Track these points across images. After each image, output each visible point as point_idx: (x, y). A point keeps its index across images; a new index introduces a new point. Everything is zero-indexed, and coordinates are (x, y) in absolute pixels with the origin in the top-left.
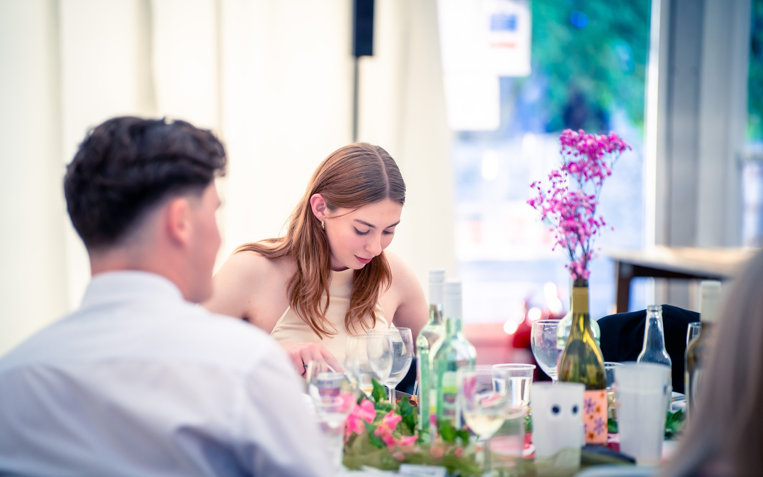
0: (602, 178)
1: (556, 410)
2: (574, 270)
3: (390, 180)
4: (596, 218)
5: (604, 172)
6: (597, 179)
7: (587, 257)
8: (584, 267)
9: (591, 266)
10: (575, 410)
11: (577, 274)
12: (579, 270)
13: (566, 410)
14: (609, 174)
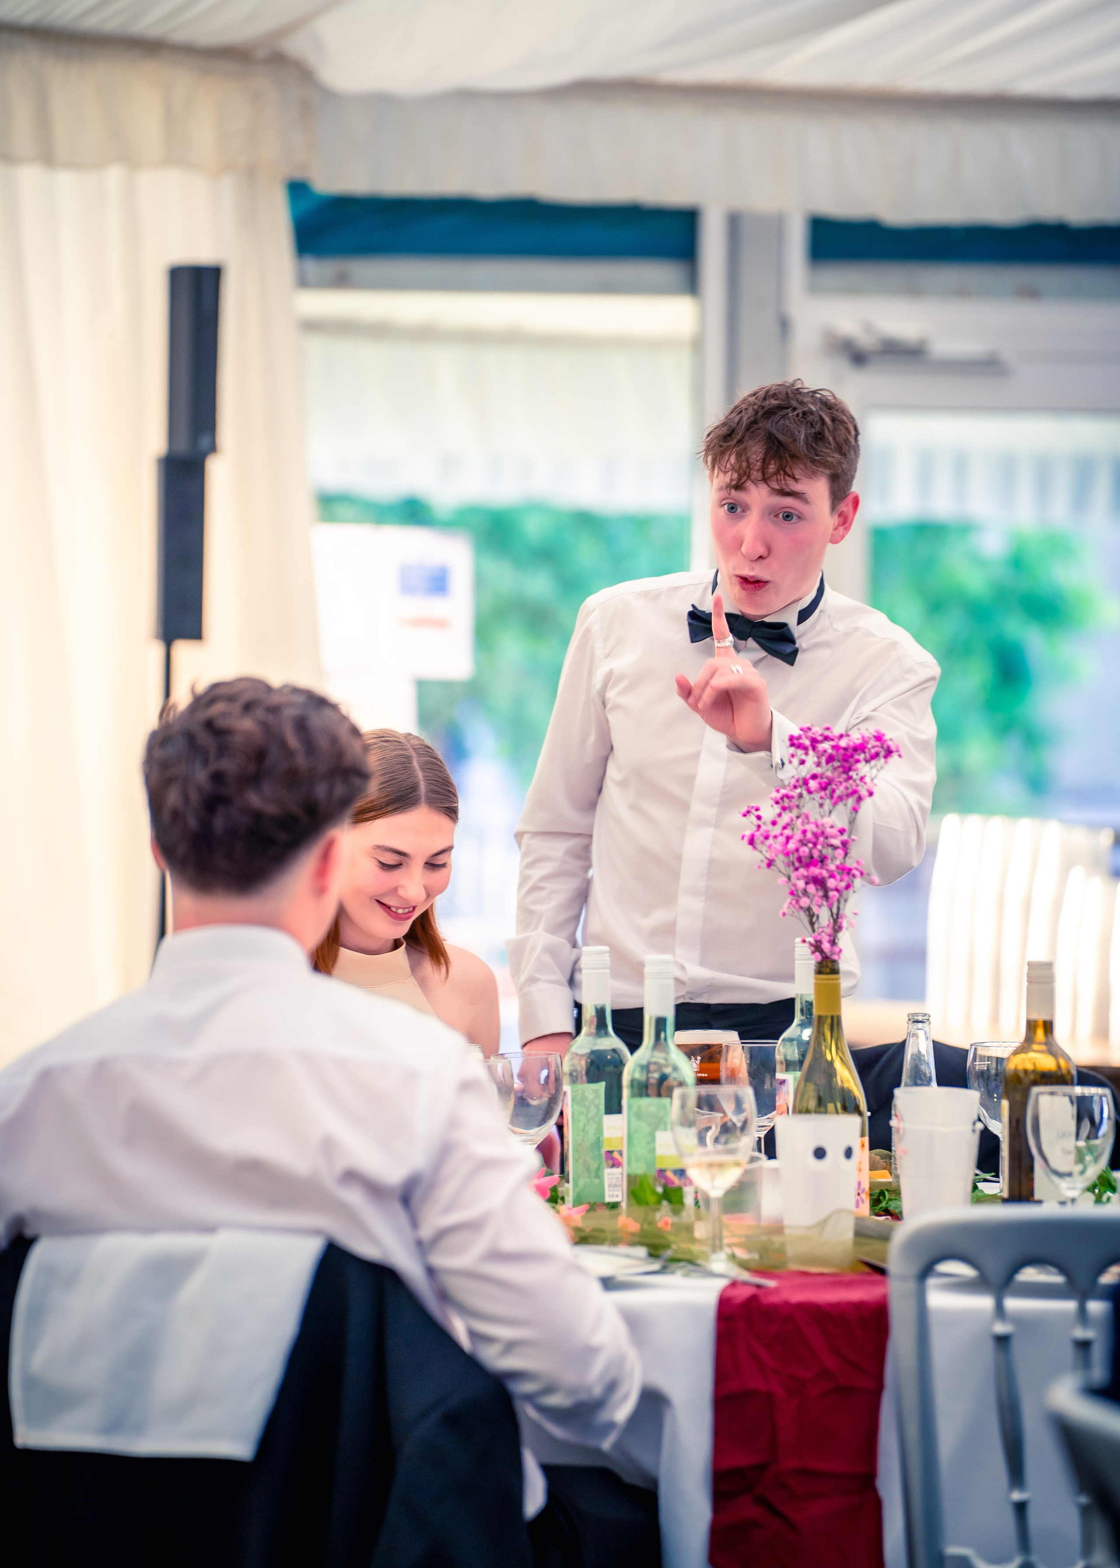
0: (860, 799)
1: (820, 1153)
2: (817, 947)
3: (424, 776)
4: (850, 863)
5: (863, 792)
6: (851, 802)
7: (837, 927)
8: (833, 943)
9: (844, 939)
10: (849, 1153)
11: (821, 951)
12: (826, 946)
13: (835, 1154)
14: (871, 794)
